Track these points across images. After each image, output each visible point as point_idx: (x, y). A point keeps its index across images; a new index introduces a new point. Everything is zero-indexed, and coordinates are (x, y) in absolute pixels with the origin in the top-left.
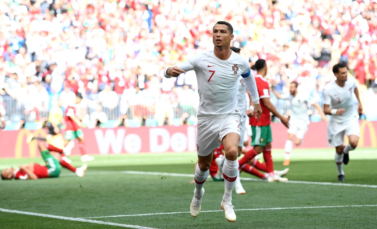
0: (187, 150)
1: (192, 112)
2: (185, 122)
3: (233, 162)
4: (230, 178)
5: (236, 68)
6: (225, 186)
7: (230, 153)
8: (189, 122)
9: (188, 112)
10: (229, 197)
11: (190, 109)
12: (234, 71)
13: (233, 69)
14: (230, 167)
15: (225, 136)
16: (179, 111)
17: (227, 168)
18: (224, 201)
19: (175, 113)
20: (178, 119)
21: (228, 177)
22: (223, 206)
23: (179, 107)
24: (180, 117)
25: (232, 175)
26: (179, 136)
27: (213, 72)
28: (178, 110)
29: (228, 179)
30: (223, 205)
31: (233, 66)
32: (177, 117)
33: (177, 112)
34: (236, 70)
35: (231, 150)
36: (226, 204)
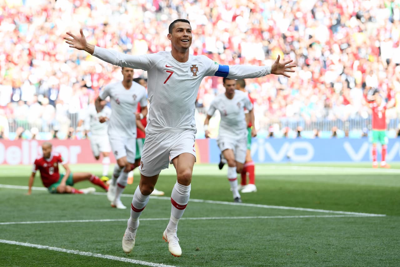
0: (21, 163)
1: (27, 127)
2: (20, 136)
3: (186, 187)
4: (179, 205)
5: (195, 69)
6: (171, 213)
7: (184, 176)
8: (24, 136)
9: (23, 127)
10: (175, 227)
11: (26, 124)
12: (193, 72)
13: (192, 71)
14: (180, 193)
15: (179, 155)
16: (15, 126)
17: (177, 192)
18: (168, 231)
19: (11, 128)
20: (14, 132)
21: (177, 204)
22: (167, 237)
23: (15, 122)
24: (15, 131)
25: (183, 202)
26: (14, 149)
27: (170, 73)
28: (13, 125)
29: (177, 206)
30: (166, 235)
31: (192, 67)
32: (12, 131)
33: (12, 127)
34: (195, 72)
35: (185, 173)
36: (171, 234)
